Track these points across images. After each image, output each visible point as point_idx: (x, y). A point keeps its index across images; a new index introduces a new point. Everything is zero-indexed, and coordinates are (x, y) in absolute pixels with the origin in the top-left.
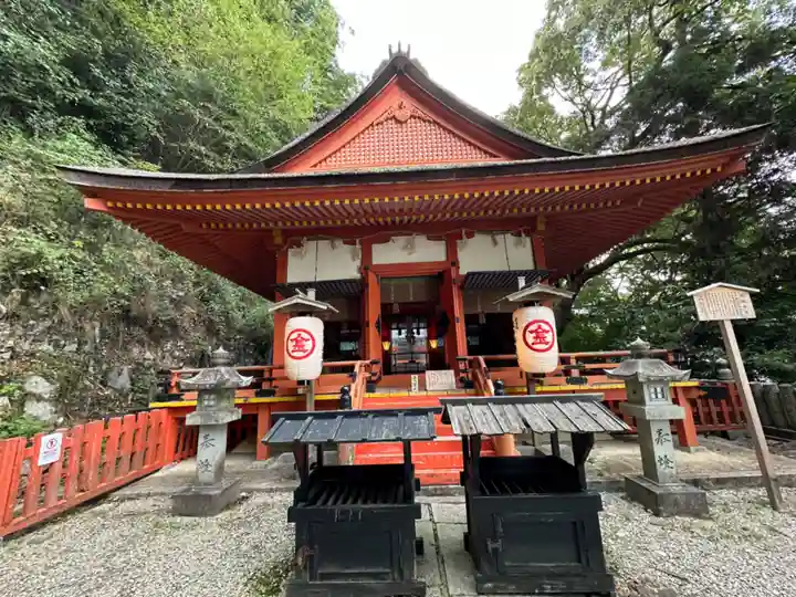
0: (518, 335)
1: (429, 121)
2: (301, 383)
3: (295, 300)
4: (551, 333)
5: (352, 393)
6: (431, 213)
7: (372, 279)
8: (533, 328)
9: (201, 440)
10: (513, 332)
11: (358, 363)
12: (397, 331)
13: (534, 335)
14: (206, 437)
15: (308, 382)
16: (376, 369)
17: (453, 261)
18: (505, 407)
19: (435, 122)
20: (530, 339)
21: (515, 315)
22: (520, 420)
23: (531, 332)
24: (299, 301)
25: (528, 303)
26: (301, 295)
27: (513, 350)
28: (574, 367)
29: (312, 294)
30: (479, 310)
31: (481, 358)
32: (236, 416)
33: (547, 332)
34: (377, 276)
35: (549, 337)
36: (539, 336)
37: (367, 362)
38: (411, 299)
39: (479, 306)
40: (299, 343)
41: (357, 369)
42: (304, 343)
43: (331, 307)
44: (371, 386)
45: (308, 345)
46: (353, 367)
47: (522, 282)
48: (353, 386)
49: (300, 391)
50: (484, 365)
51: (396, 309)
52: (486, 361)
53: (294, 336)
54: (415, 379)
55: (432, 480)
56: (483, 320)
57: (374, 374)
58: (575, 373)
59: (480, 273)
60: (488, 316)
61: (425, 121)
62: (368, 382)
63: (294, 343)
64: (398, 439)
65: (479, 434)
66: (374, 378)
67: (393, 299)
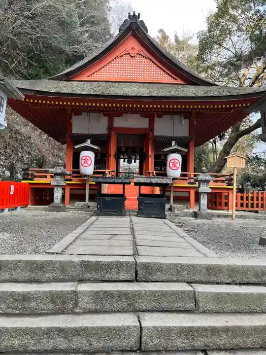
0: (168, 163)
1: (146, 58)
2: (86, 176)
3: (85, 144)
7: (113, 134)
8: (172, 161)
9: (55, 190)
12: (123, 160)
14: (57, 189)
15: (88, 176)
17: (151, 128)
19: (149, 58)
20: (171, 165)
21: (168, 156)
23: (172, 163)
28: (191, 178)
29: (89, 141)
30: (162, 153)
31: (155, 172)
33: (178, 163)
34: (116, 133)
35: (178, 165)
36: (174, 165)
37: (110, 171)
38: (131, 145)
40: (86, 161)
41: (107, 172)
45: (89, 162)
47: (173, 143)
51: (123, 149)
53: (84, 158)
56: (163, 157)
57: (113, 175)
61: (144, 57)
67: (122, 145)
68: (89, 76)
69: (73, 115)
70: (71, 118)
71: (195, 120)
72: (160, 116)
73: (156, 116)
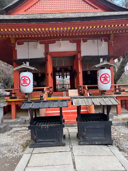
0: (99, 78)
2: (26, 94)
3: (23, 66)
4: (109, 78)
5: (44, 97)
6: (71, 33)
7: (49, 58)
10: (97, 78)
11: (45, 88)
12: (58, 76)
13: (104, 78)
15: (29, 93)
16: (52, 90)
17: (79, 51)
18: (88, 99)
21: (98, 72)
22: (92, 102)
23: (103, 77)
24: (24, 66)
25: (103, 68)
26: (25, 64)
27: (97, 83)
28: (117, 89)
29: (28, 63)
30: (88, 69)
31: (86, 86)
32: (6, 105)
33: (108, 77)
34: (51, 56)
35: (108, 79)
36: (105, 79)
37: (48, 87)
39: (88, 68)
40: (25, 81)
41: (45, 90)
42: (27, 81)
43: (35, 68)
44: (49, 95)
45: (28, 82)
46: (43, 89)
48: (44, 95)
49: (26, 97)
50: (87, 88)
51: (58, 69)
52: (88, 87)
53: (23, 78)
54: (64, 93)
55: (69, 123)
56: (89, 73)
57: (51, 91)
58: (117, 91)
59: (88, 56)
60: (91, 71)
62: (49, 94)
63: (23, 81)
64: (58, 107)
65: (80, 106)
66: (51, 93)
67: (57, 65)
68: (26, 11)
69: (17, 45)
70: (15, 47)
71: (112, 42)
72: (85, 41)
73: (82, 41)
